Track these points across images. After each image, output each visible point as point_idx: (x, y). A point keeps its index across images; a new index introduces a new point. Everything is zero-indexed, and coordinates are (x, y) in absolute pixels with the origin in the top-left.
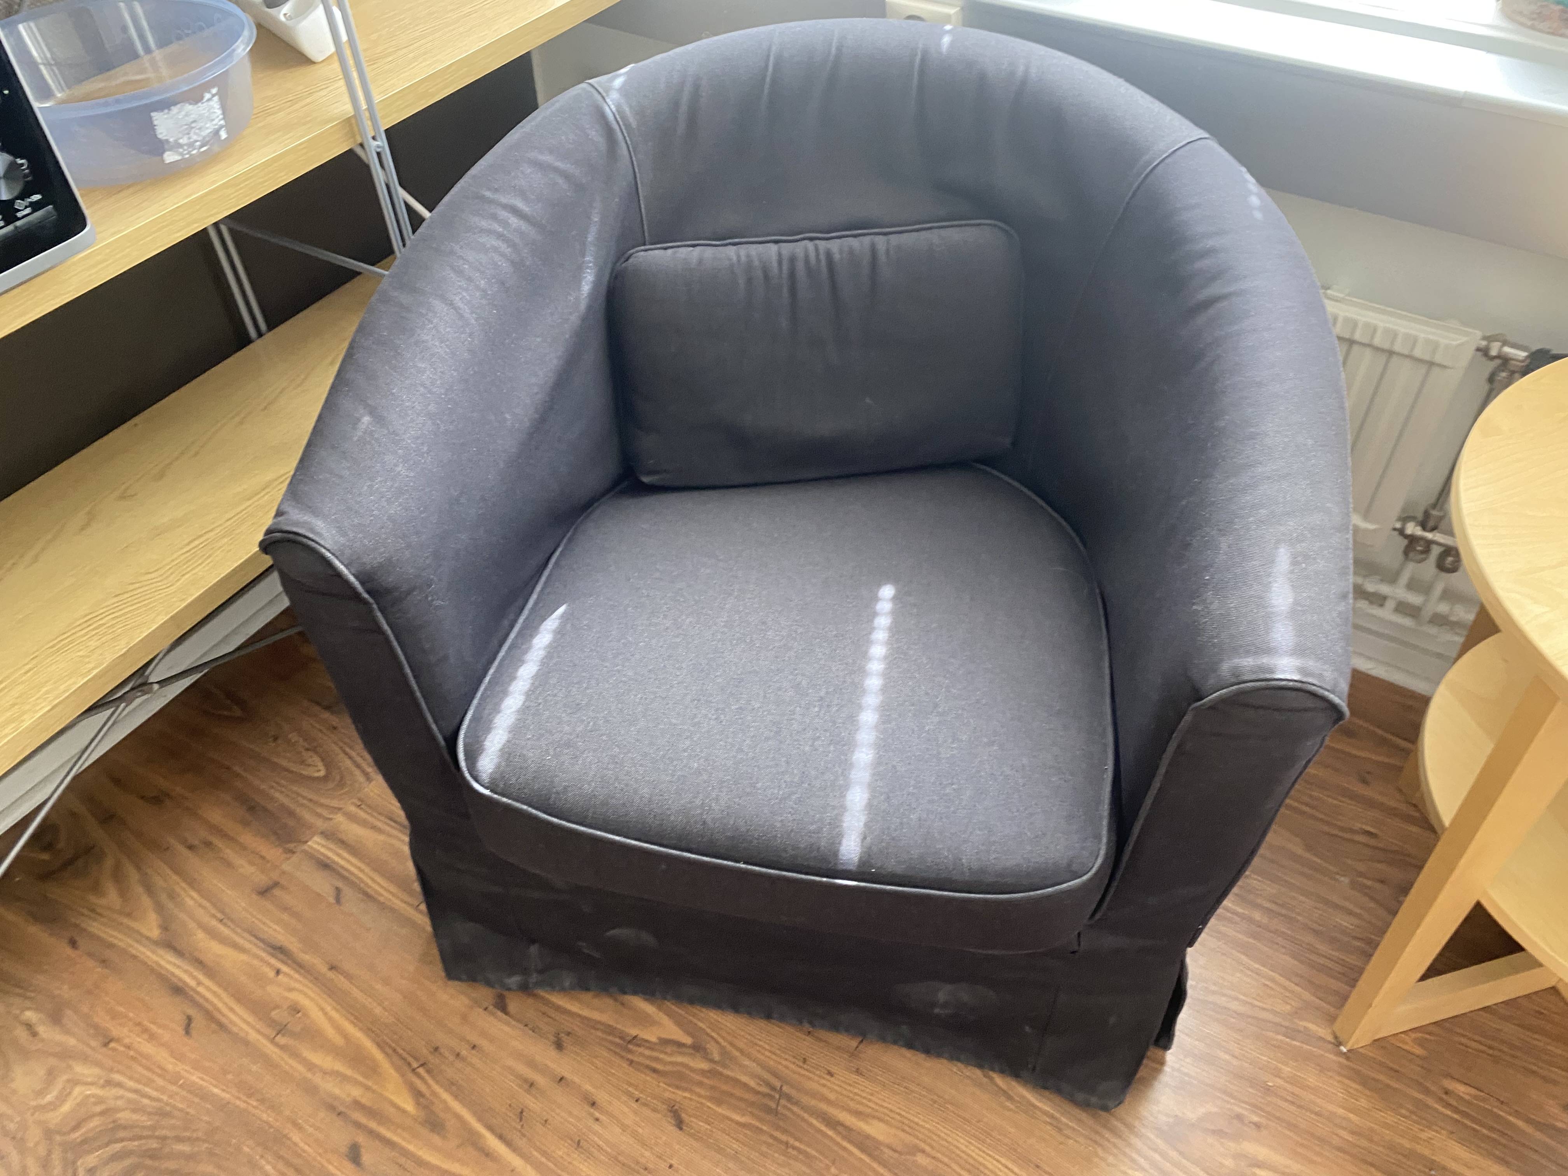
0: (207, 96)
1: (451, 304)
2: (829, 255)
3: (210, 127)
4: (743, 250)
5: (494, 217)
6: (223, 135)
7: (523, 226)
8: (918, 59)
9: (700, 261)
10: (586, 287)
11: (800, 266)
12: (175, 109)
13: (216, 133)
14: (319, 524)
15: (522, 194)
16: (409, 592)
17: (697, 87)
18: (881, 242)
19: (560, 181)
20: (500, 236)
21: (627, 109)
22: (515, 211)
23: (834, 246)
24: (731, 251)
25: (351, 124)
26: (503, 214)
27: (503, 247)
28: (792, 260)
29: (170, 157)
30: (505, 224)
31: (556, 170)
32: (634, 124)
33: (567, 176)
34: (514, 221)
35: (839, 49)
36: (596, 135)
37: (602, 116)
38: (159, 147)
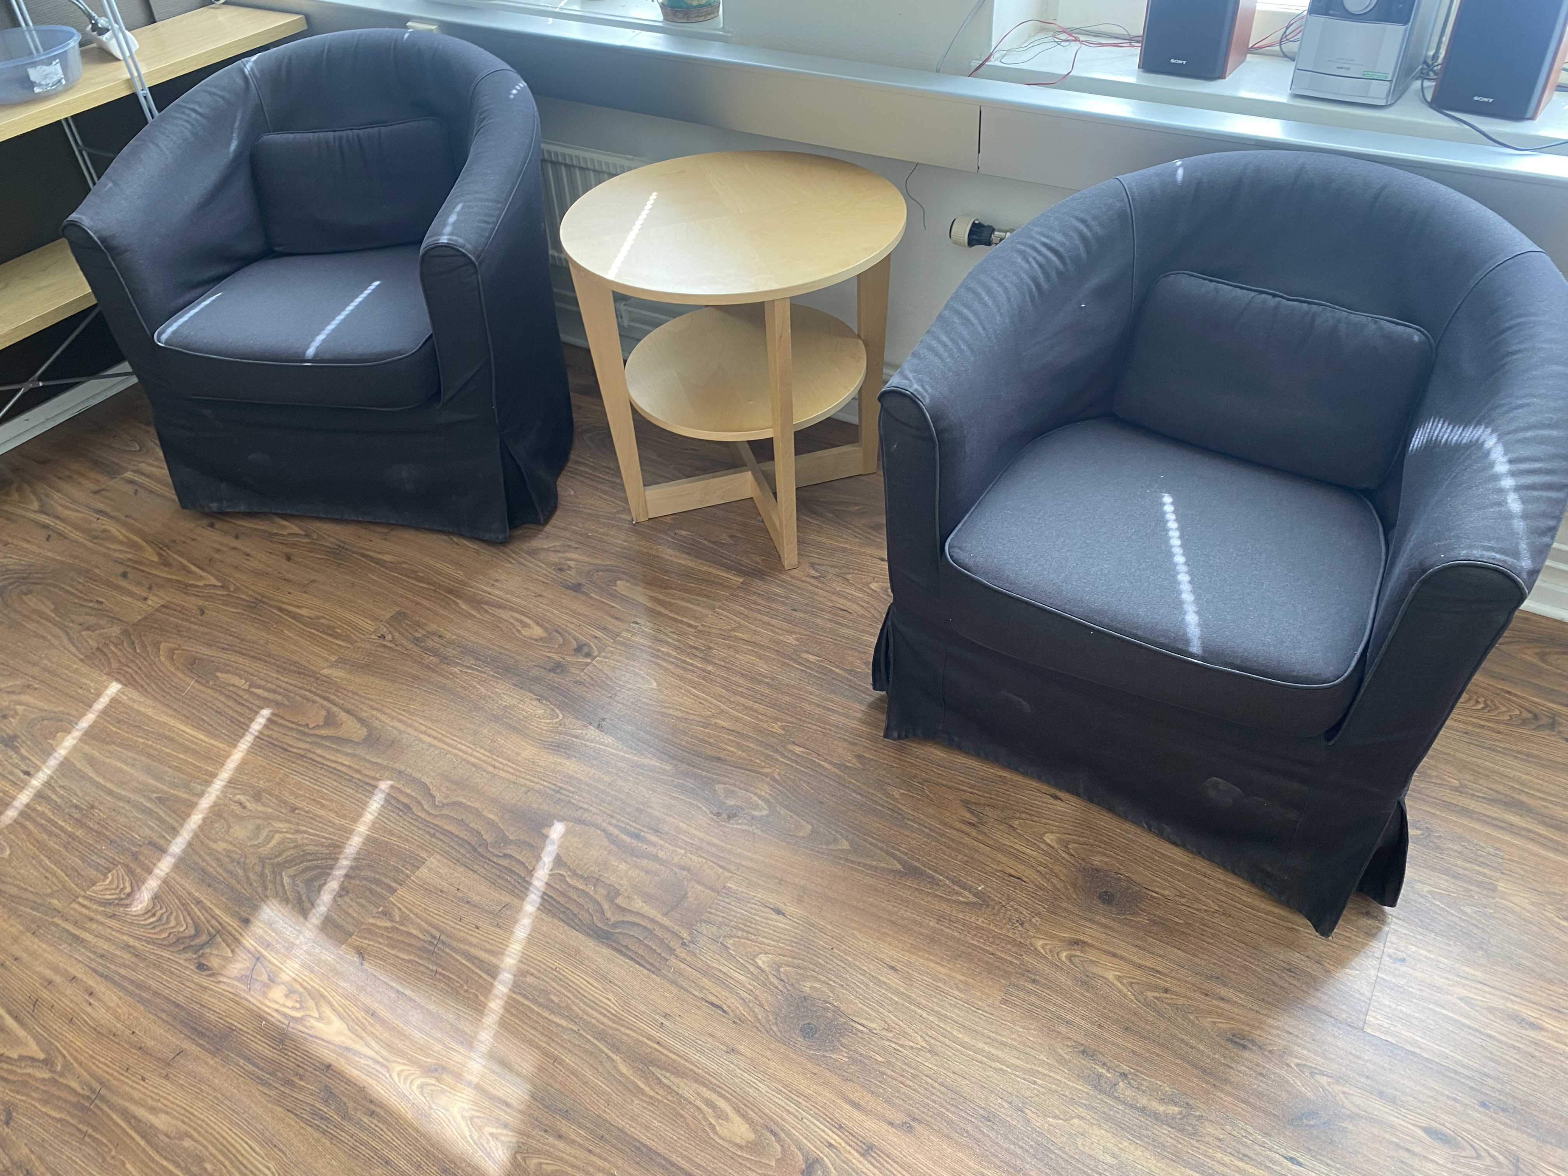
0: (54, 63)
1: (158, 146)
2: (358, 136)
3: (56, 79)
4: (316, 135)
5: (183, 113)
6: (64, 82)
7: (198, 117)
8: (393, 44)
9: (294, 138)
10: (233, 146)
11: (344, 141)
12: (38, 68)
13: (59, 81)
14: (83, 217)
15: (199, 104)
16: (126, 251)
17: (290, 59)
18: (383, 130)
19: (219, 99)
20: (188, 122)
21: (256, 70)
22: (194, 110)
23: (361, 132)
24: (311, 135)
25: (130, 82)
26: (189, 112)
27: (188, 125)
28: (341, 138)
29: (37, 90)
30: (189, 116)
31: (217, 95)
32: (258, 74)
33: (223, 98)
34: (194, 115)
35: (358, 41)
36: (240, 81)
37: (243, 72)
38: (32, 85)
